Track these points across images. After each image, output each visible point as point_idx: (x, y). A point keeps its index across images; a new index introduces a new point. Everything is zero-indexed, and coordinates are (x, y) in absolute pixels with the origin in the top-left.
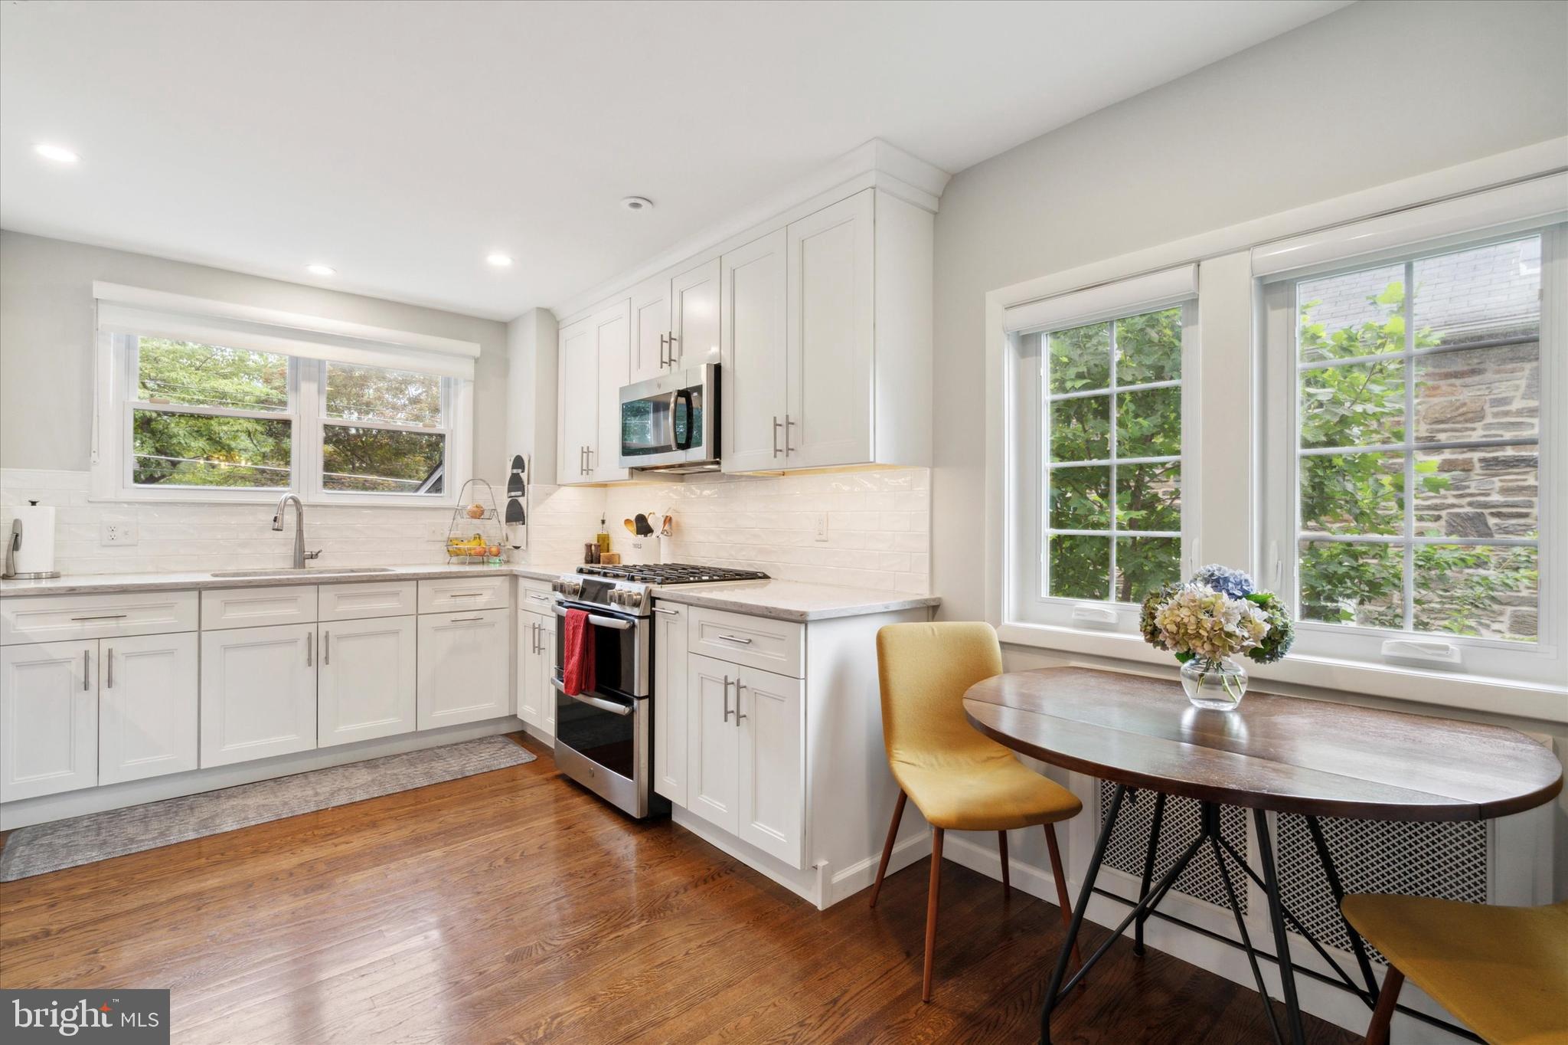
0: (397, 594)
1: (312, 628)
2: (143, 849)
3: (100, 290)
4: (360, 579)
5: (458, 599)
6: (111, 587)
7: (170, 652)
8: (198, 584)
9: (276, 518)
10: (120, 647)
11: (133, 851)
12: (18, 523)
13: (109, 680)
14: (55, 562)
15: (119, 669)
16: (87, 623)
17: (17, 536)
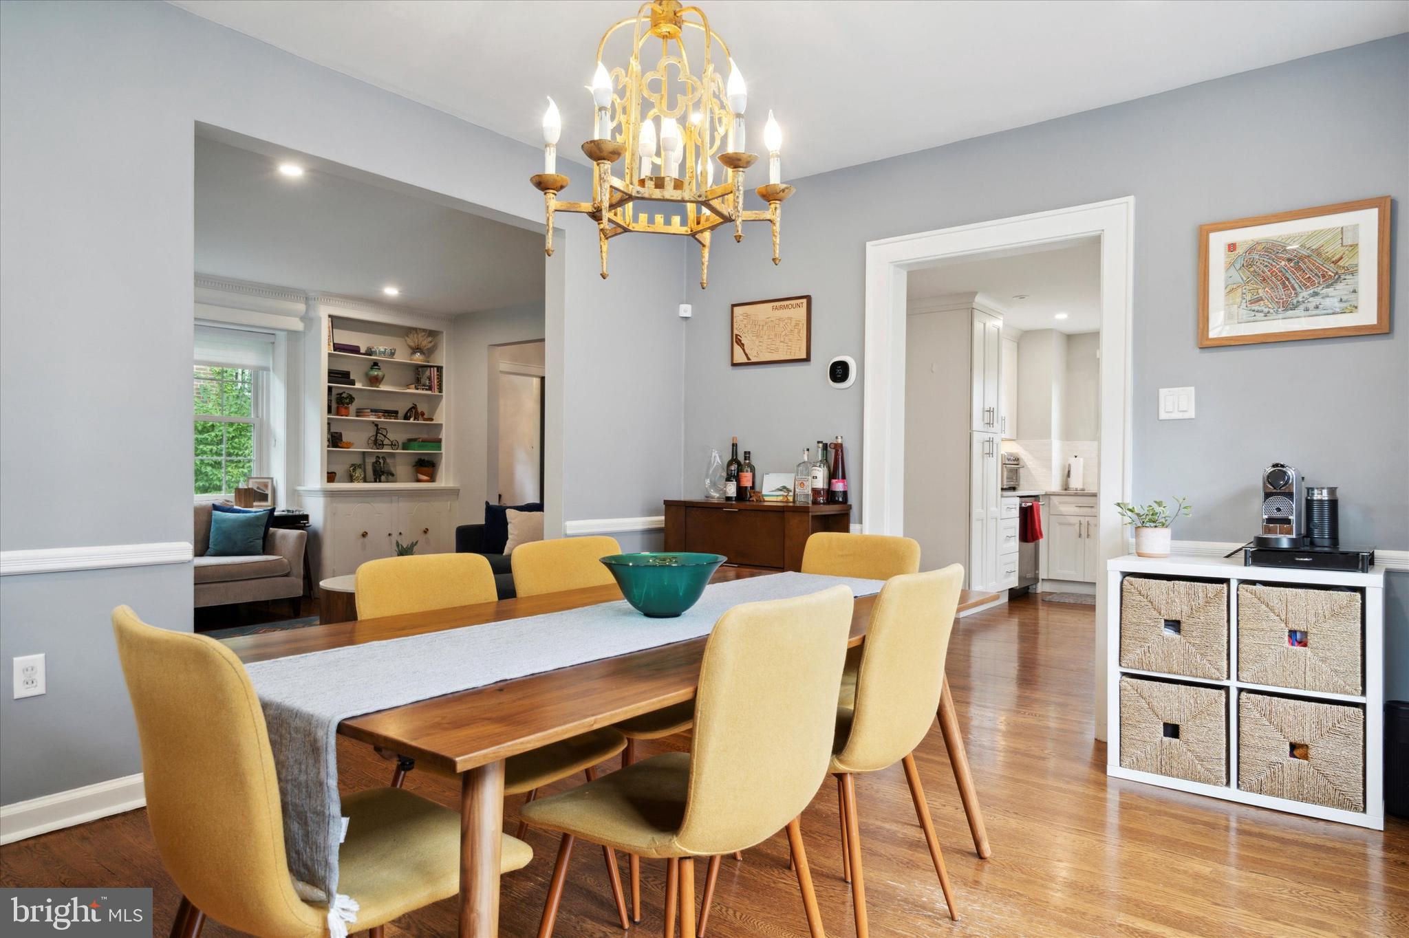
12: (1069, 465)
13: (1088, 536)
14: (1084, 484)
15: (1092, 531)
16: (1081, 509)
17: (1069, 471)
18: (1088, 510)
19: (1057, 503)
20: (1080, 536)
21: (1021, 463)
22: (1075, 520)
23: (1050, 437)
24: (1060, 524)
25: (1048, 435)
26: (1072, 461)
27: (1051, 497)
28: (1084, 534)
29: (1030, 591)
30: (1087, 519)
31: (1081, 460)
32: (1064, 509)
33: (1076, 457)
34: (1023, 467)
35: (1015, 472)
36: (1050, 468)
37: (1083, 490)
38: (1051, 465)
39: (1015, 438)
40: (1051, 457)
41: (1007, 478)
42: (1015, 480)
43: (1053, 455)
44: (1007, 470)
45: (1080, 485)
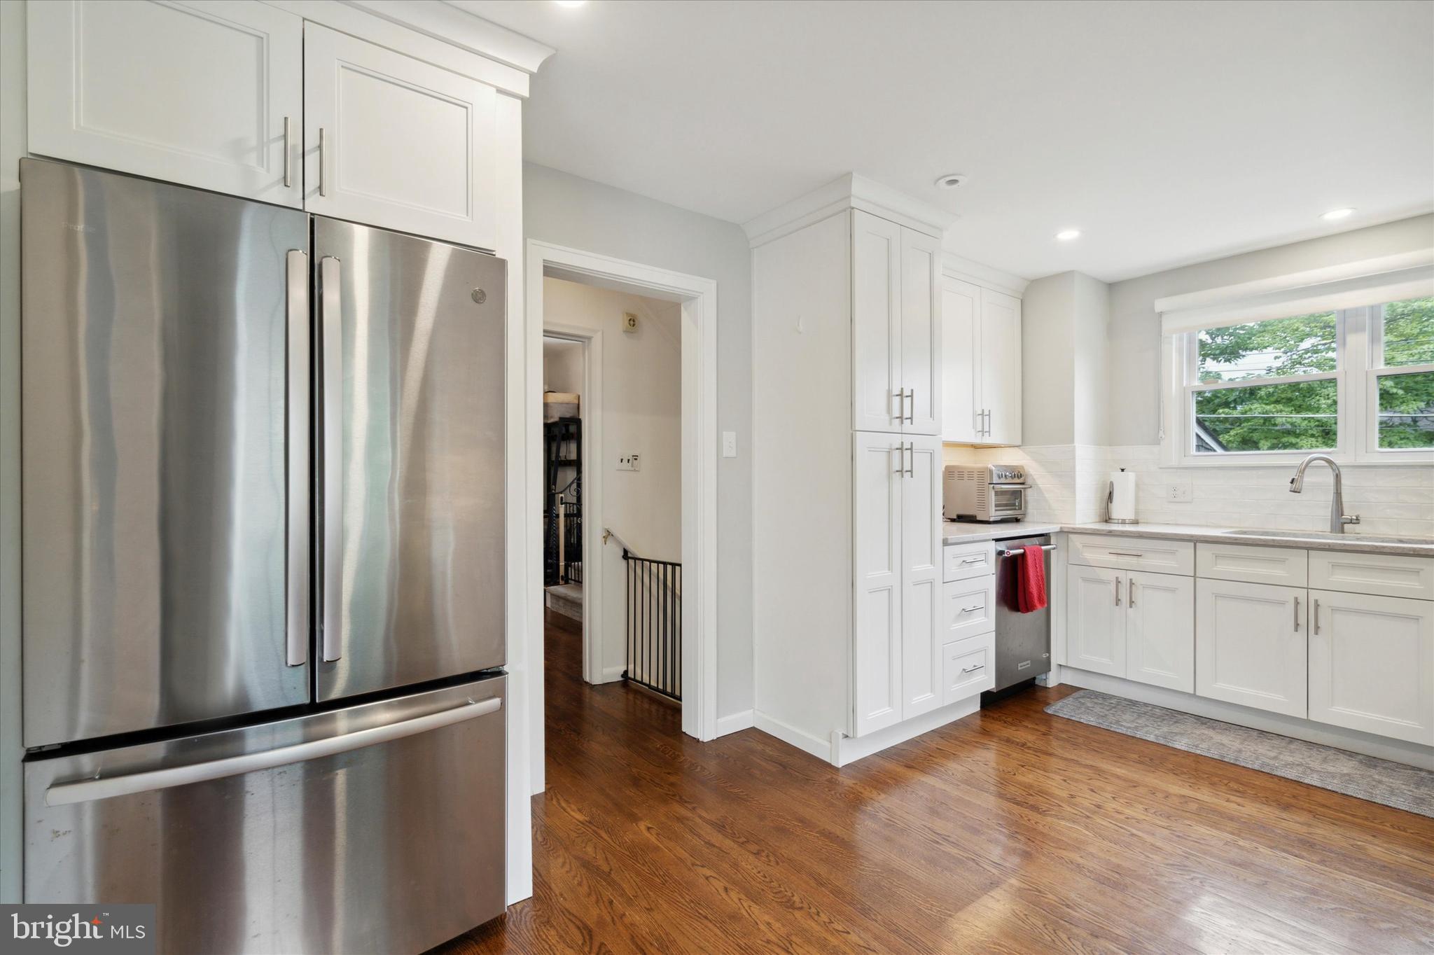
1: (1302, 595)
2: (1117, 731)
3: (1160, 305)
4: (1359, 549)
6: (1131, 532)
7: (1173, 590)
8: (1192, 536)
9: (1293, 480)
10: (1139, 579)
11: (1112, 729)
12: (1112, 484)
13: (1131, 602)
14: (1137, 513)
15: (1139, 595)
16: (1120, 557)
17: (1110, 493)
18: (1134, 560)
19: (1080, 546)
20: (1118, 601)
21: (1029, 482)
22: (1111, 575)
23: (1072, 441)
24: (1085, 580)
25: (1068, 437)
26: (1116, 477)
27: (1071, 536)
28: (1125, 598)
29: (1037, 682)
30: (1131, 575)
31: (1130, 476)
32: (1091, 556)
33: (1123, 470)
34: (1031, 487)
35: (1017, 494)
36: (1071, 486)
37: (1136, 522)
38: (1075, 484)
39: (1020, 443)
40: (1074, 472)
41: (996, 506)
42: (1017, 508)
43: (1078, 468)
44: (997, 493)
45: (1130, 516)
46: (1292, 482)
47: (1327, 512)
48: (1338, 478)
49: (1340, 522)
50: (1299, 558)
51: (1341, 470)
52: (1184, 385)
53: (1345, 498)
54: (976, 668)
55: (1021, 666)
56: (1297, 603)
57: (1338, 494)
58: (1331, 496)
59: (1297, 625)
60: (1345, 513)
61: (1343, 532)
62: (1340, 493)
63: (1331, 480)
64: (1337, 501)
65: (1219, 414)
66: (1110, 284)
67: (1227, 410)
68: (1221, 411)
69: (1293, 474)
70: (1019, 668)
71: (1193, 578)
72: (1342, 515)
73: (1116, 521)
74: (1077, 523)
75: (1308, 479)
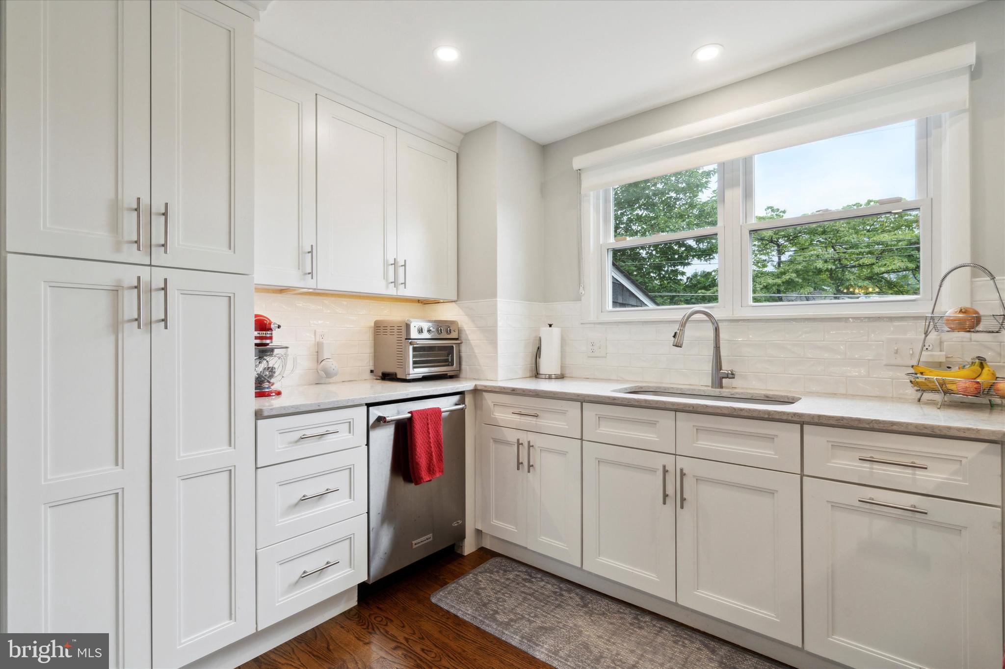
0: (771, 438)
1: (670, 462)
3: (578, 162)
4: (718, 411)
5: (876, 466)
6: (530, 391)
7: (562, 453)
8: (578, 395)
9: (675, 333)
10: (537, 440)
12: (540, 339)
13: (530, 466)
14: (562, 367)
15: (536, 459)
16: (523, 417)
17: (538, 348)
18: (533, 420)
19: (491, 405)
20: (518, 465)
22: (513, 437)
23: (495, 295)
24: (496, 441)
25: (492, 291)
26: (545, 332)
27: (486, 394)
28: (524, 461)
29: (451, 551)
30: (531, 436)
31: (555, 330)
32: (499, 415)
33: (551, 326)
35: (448, 350)
37: (561, 377)
38: (496, 340)
39: (455, 298)
40: (496, 326)
41: (415, 362)
42: (450, 364)
43: (499, 324)
44: (415, 349)
45: (555, 370)
46: (674, 336)
47: (707, 367)
48: (717, 330)
49: (720, 376)
50: (666, 420)
51: (720, 324)
52: (601, 243)
53: (724, 353)
54: (329, 565)
55: (416, 544)
56: (665, 471)
57: (717, 348)
58: (710, 352)
59: (665, 496)
60: (723, 369)
61: (721, 387)
62: (719, 347)
63: (711, 334)
64: (717, 356)
65: (699, 293)
66: (544, 146)
67: (703, 291)
68: (700, 291)
69: (675, 328)
70: (414, 547)
71: (580, 441)
72: (721, 369)
73: (544, 377)
74: (500, 379)
75: (690, 333)
